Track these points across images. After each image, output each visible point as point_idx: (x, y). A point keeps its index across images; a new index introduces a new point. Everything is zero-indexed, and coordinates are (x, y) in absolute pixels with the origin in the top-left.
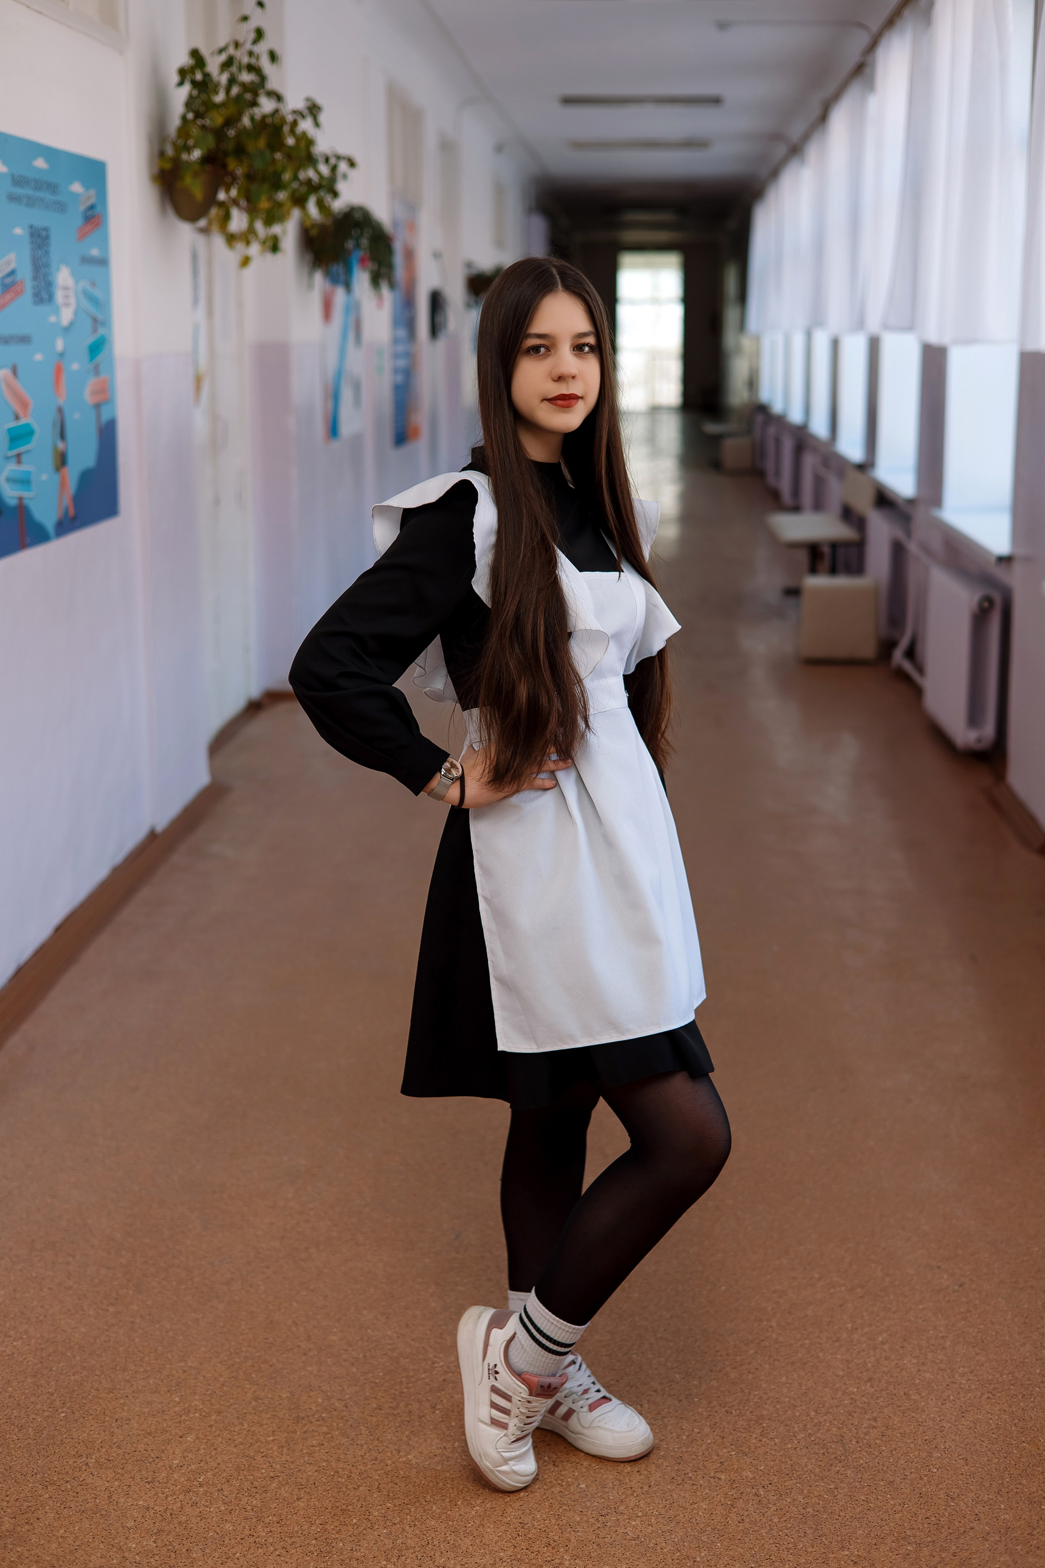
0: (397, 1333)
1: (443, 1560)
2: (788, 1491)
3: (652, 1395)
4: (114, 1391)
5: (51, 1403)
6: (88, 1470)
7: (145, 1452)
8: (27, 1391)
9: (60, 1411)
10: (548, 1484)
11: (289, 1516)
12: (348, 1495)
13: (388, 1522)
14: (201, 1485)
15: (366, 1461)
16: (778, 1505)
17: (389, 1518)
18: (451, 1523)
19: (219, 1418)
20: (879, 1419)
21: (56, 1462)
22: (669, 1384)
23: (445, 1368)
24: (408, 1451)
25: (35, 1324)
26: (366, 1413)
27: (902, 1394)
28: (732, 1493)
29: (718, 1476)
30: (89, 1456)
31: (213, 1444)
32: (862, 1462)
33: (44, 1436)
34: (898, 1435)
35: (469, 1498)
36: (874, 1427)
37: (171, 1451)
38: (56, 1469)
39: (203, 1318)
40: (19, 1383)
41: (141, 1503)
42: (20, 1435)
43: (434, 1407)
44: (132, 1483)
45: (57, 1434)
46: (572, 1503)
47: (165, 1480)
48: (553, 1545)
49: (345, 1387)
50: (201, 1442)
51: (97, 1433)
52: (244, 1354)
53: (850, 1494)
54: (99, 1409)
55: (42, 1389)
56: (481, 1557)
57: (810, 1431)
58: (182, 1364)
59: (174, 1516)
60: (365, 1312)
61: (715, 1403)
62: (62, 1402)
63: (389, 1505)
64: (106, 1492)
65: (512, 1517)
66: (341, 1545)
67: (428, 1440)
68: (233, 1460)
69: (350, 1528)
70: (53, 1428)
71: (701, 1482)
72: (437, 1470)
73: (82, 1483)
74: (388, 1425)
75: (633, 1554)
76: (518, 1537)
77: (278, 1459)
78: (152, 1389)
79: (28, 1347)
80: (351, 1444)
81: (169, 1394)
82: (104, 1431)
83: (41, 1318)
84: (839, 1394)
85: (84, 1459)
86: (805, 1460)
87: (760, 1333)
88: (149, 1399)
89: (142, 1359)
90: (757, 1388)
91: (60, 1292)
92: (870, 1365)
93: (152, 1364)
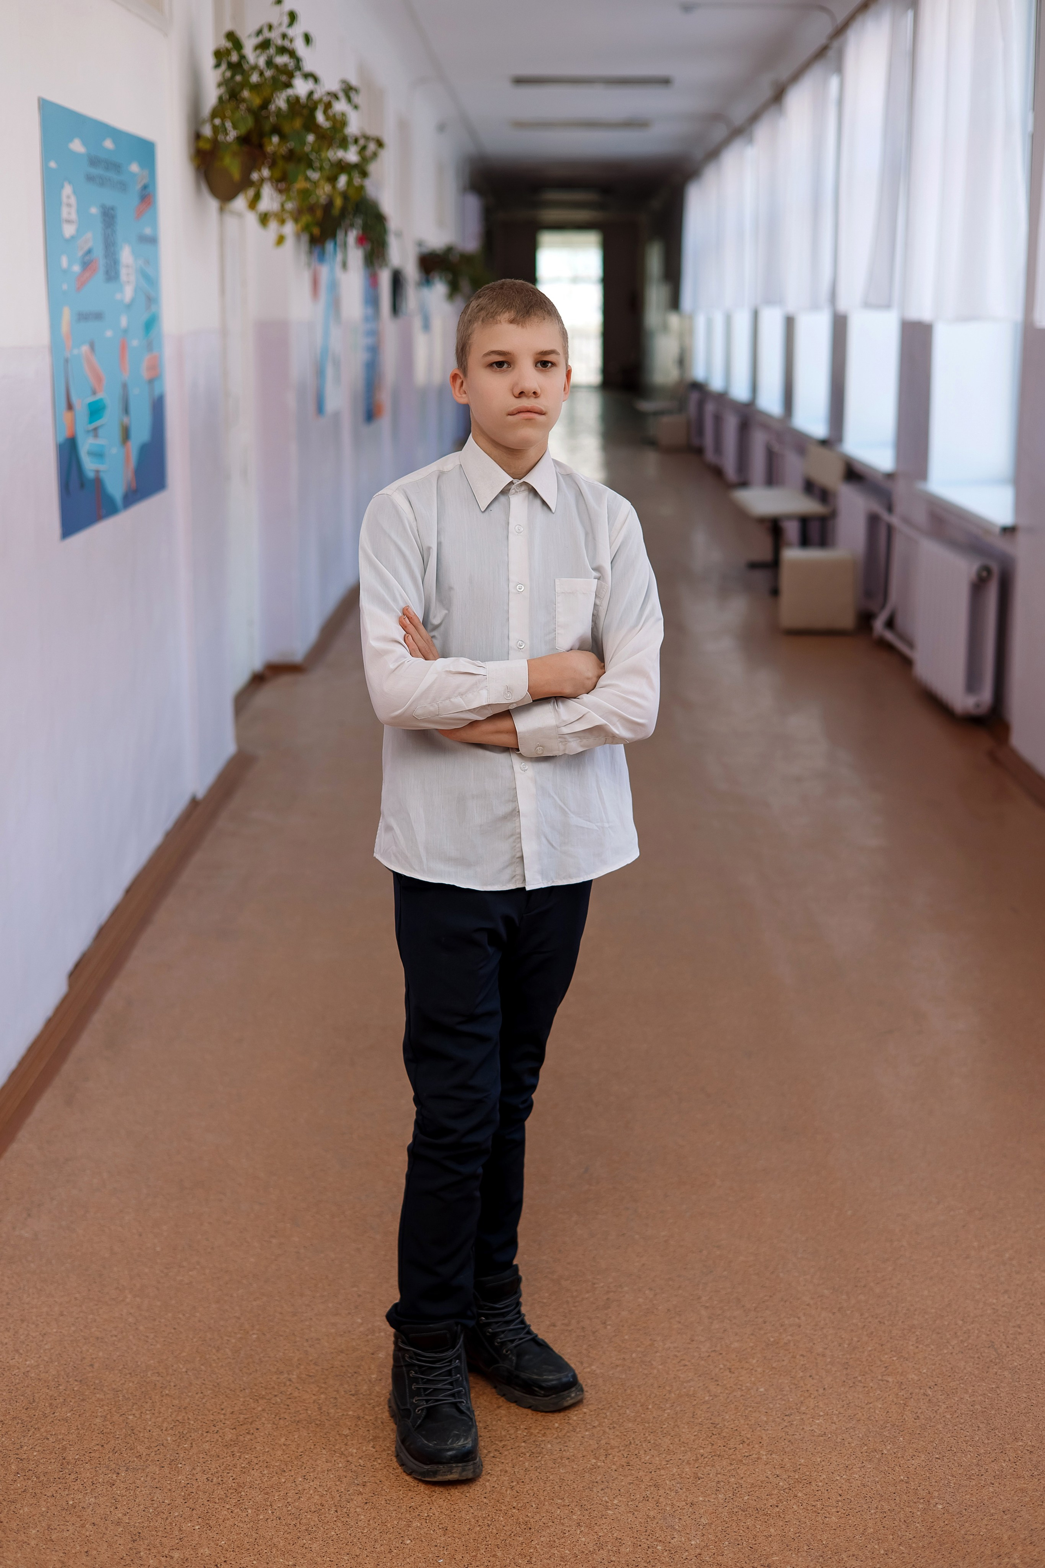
1: (648, 1457)
2: (954, 1391)
4: (298, 1314)
5: (241, 1326)
6: (293, 1385)
7: (342, 1368)
8: (214, 1316)
9: (251, 1333)
10: (729, 1389)
16: (947, 1403)
17: (588, 1421)
20: (1023, 1326)
21: (260, 1379)
23: (606, 1288)
25: (205, 1255)
27: (1039, 1303)
28: (901, 1394)
30: (290, 1372)
32: (1016, 1364)
33: (242, 1355)
35: (658, 1403)
36: (1020, 1333)
38: (262, 1385)
41: (350, 1413)
42: (219, 1355)
43: (605, 1323)
45: (253, 1353)
46: (756, 1405)
47: (368, 1392)
48: (748, 1442)
53: (1012, 1392)
54: (288, 1330)
55: (228, 1313)
56: (683, 1454)
57: (961, 1338)
58: (355, 1289)
59: (385, 1424)
61: (866, 1315)
62: (251, 1325)
64: (315, 1404)
65: (703, 1418)
66: (549, 1446)
69: (554, 1431)
70: (248, 1348)
71: (871, 1384)
72: (623, 1378)
73: (290, 1397)
75: (824, 1449)
76: (713, 1436)
78: (333, 1312)
79: (204, 1276)
81: (350, 1316)
82: (298, 1350)
83: (209, 1250)
84: (981, 1305)
85: (286, 1375)
86: (962, 1364)
87: (894, 1252)
88: (332, 1321)
89: (316, 1285)
90: (903, 1301)
91: (220, 1226)
92: (1003, 1279)
93: (327, 1289)
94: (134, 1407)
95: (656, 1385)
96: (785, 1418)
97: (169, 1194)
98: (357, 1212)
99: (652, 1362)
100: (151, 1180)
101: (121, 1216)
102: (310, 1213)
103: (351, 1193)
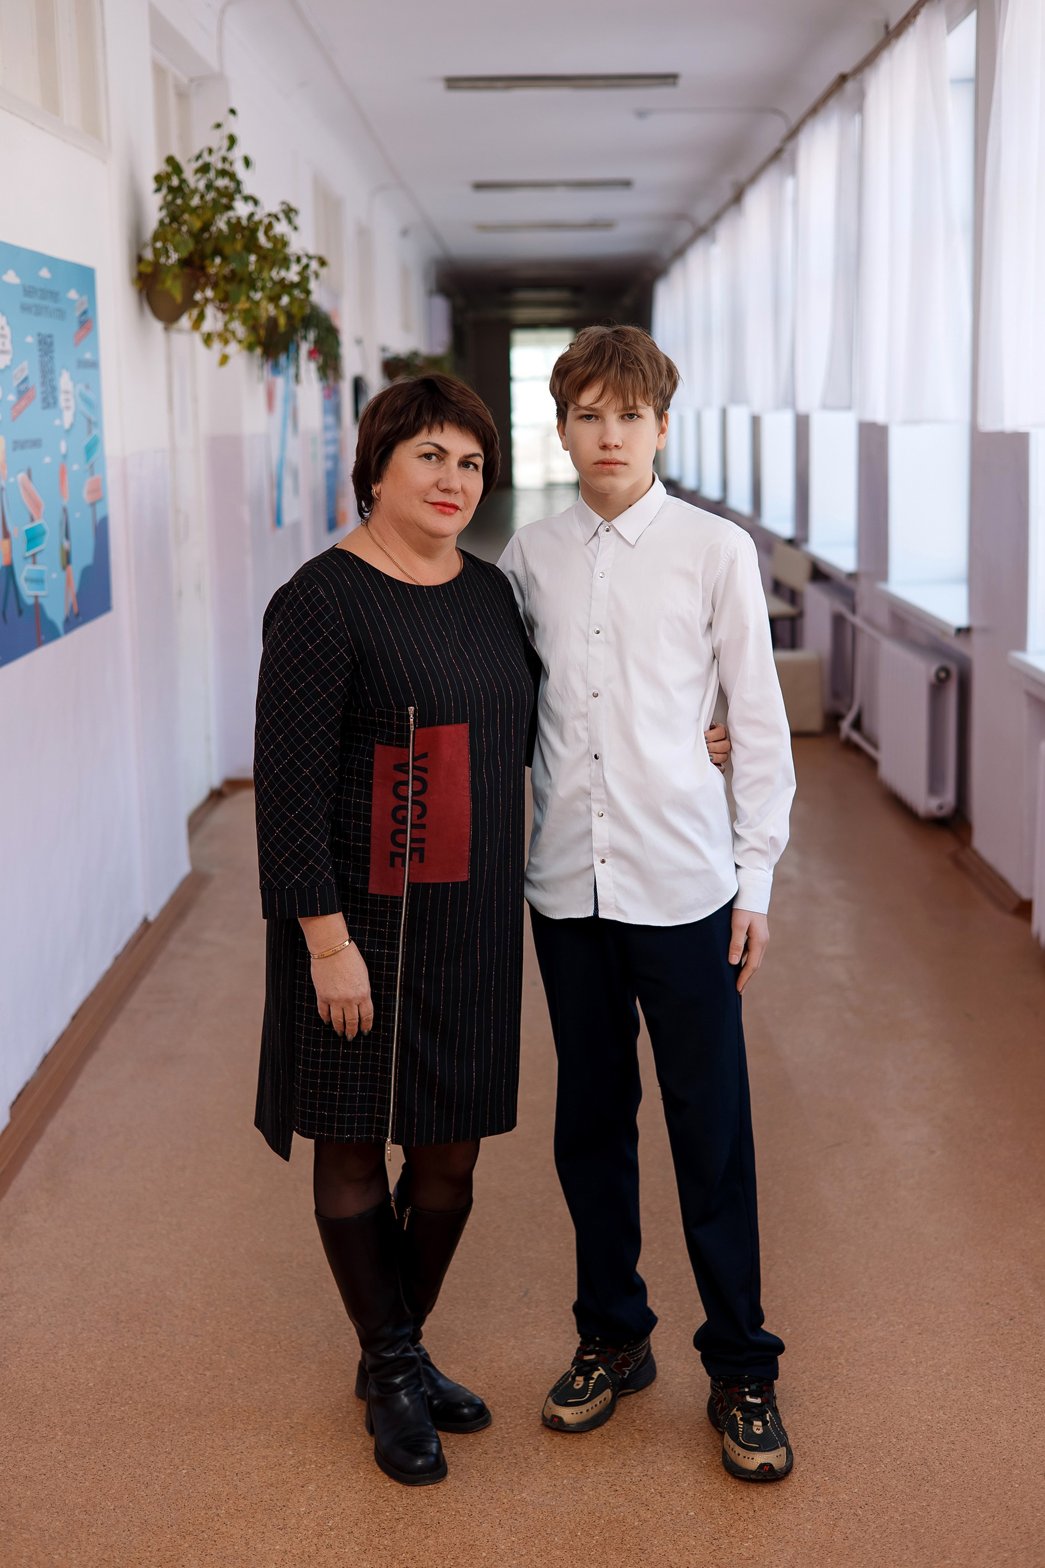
0: (487, 1384)
4: (228, 1448)
5: (171, 1462)
6: (221, 1520)
8: (145, 1452)
9: (181, 1468)
10: (659, 1513)
11: (421, 1553)
12: (473, 1532)
13: (515, 1554)
14: (331, 1529)
16: (877, 1522)
18: (575, 1552)
19: (334, 1468)
20: (956, 1442)
21: (188, 1515)
24: (521, 1490)
25: (138, 1390)
26: (474, 1457)
27: (974, 1419)
28: (832, 1514)
30: (218, 1507)
31: (334, 1492)
32: (948, 1481)
33: (171, 1491)
37: (296, 1500)
38: (190, 1521)
39: (298, 1378)
40: (135, 1444)
41: (278, 1547)
42: (148, 1492)
44: (265, 1530)
45: (182, 1489)
46: (685, 1529)
47: (296, 1526)
50: (322, 1490)
51: (221, 1486)
53: (942, 1510)
54: (218, 1465)
55: (158, 1449)
57: (894, 1456)
58: (288, 1421)
59: (312, 1558)
60: (452, 1366)
61: (801, 1435)
62: (181, 1460)
63: (514, 1538)
64: (242, 1539)
65: (631, 1544)
67: (538, 1479)
69: (481, 1561)
70: (177, 1484)
71: (802, 1505)
72: (553, 1505)
73: (217, 1532)
74: (497, 1467)
77: (399, 1503)
78: (264, 1445)
79: (136, 1411)
80: (466, 1486)
81: (282, 1449)
82: (228, 1484)
83: (142, 1384)
84: (916, 1422)
85: (214, 1511)
86: (895, 1481)
87: (831, 1370)
88: (263, 1454)
89: (249, 1417)
90: (838, 1420)
91: (154, 1359)
92: (939, 1394)
93: (259, 1422)
94: (60, 1546)
95: (585, 1512)
96: (714, 1542)
97: (104, 1328)
98: (293, 1342)
99: (583, 1488)
100: (87, 1313)
101: (55, 1351)
102: (246, 1344)
103: (288, 1322)
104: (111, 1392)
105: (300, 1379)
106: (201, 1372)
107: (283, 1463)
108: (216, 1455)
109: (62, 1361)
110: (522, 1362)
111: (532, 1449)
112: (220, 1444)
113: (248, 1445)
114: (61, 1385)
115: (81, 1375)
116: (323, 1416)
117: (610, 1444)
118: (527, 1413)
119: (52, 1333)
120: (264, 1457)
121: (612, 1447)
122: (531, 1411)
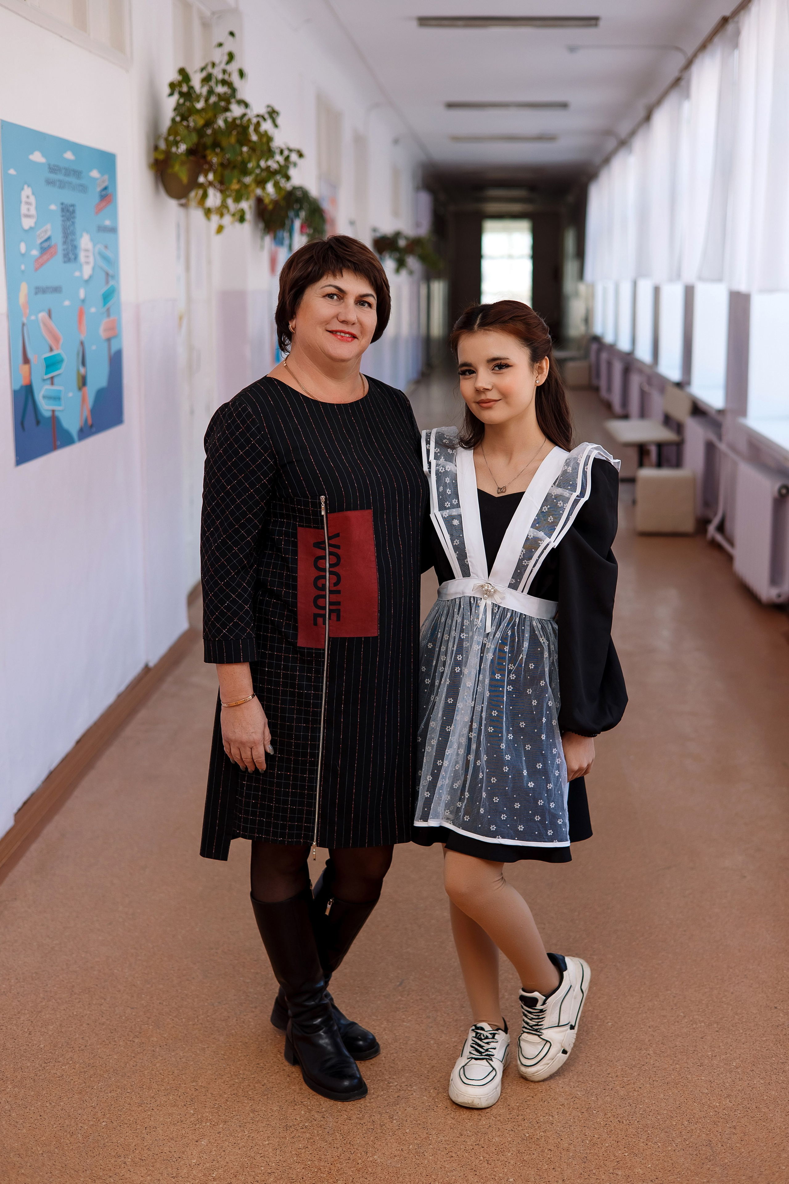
3: (560, 1108)
4: (142, 1105)
5: (95, 1115)
6: (126, 1167)
8: (75, 1105)
9: (101, 1121)
10: (484, 1179)
14: (215, 1179)
15: (341, 1160)
19: (225, 1126)
20: (737, 1127)
21: (101, 1161)
22: (573, 1100)
23: (398, 1087)
24: (374, 1153)
25: (78, 1052)
26: (339, 1122)
27: (754, 1107)
29: (616, 1172)
30: (126, 1156)
31: (222, 1147)
32: (727, 1161)
33: (90, 1140)
34: (754, 1140)
36: (734, 1134)
37: (190, 1153)
38: (102, 1167)
39: (208, 1047)
40: (69, 1098)
42: (72, 1140)
43: (392, 1118)
44: (161, 1177)
45: (100, 1139)
47: (186, 1175)
49: (322, 1103)
50: (212, 1145)
51: (131, 1138)
52: (241, 1076)
54: (132, 1119)
55: (86, 1103)
57: (685, 1137)
58: (194, 1084)
61: (609, 1114)
62: (103, 1114)
67: (389, 1144)
68: (238, 1159)
70: (97, 1134)
71: (603, 1177)
72: (398, 1167)
73: (122, 1178)
77: (273, 1159)
78: (172, 1104)
79: (73, 1070)
80: (329, 1147)
81: (185, 1108)
82: (137, 1137)
83: (82, 1047)
85: (123, 1159)
86: (683, 1159)
87: (641, 1059)
88: (170, 1111)
89: (163, 1079)
90: (642, 1103)
91: (96, 1027)
92: (728, 1085)
93: (171, 1084)
95: (424, 1174)
97: (60, 999)
98: (208, 1016)
99: (425, 1153)
100: (49, 986)
101: (18, 1017)
102: (170, 1017)
103: (207, 1000)
104: (57, 1053)
105: (209, 1049)
106: (131, 1039)
107: (184, 1120)
108: (131, 1111)
109: (22, 1025)
110: (390, 1042)
111: (387, 1117)
112: (136, 1101)
113: (159, 1103)
114: (18, 1045)
115: (35, 1038)
116: (223, 1081)
117: (452, 1116)
118: (388, 1086)
119: (19, 1001)
120: (170, 1114)
121: (453, 1118)
122: (391, 1084)
